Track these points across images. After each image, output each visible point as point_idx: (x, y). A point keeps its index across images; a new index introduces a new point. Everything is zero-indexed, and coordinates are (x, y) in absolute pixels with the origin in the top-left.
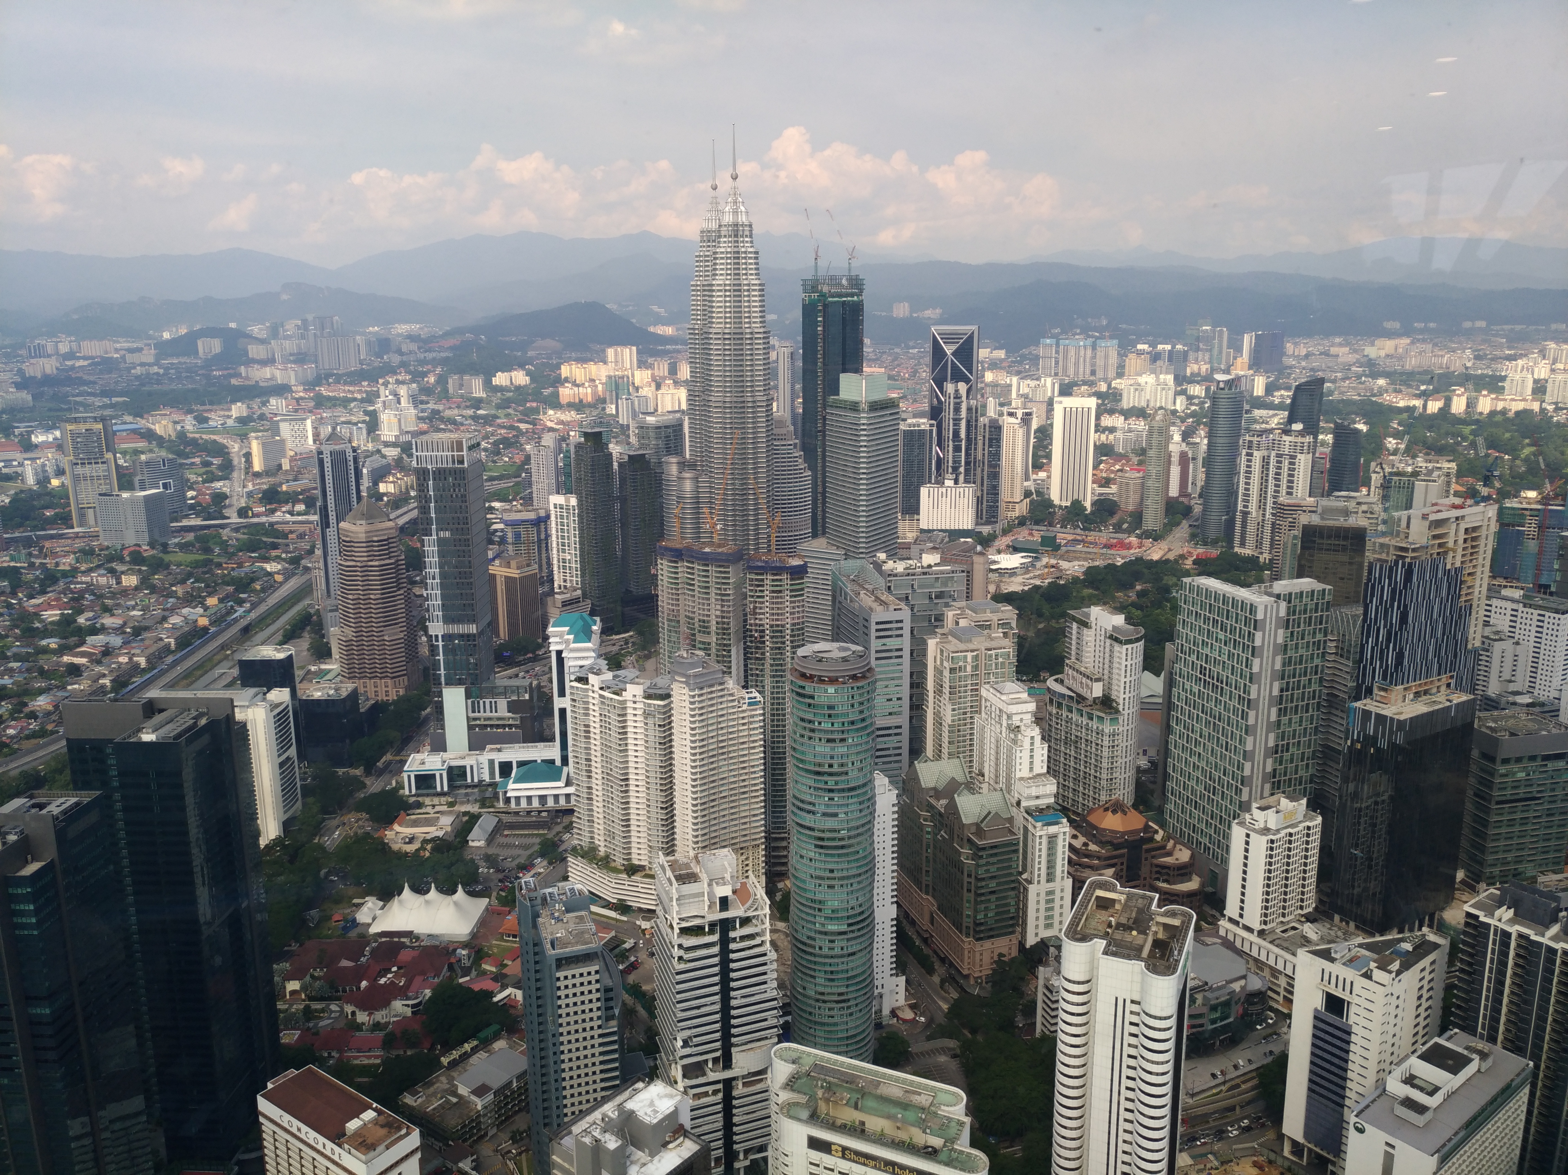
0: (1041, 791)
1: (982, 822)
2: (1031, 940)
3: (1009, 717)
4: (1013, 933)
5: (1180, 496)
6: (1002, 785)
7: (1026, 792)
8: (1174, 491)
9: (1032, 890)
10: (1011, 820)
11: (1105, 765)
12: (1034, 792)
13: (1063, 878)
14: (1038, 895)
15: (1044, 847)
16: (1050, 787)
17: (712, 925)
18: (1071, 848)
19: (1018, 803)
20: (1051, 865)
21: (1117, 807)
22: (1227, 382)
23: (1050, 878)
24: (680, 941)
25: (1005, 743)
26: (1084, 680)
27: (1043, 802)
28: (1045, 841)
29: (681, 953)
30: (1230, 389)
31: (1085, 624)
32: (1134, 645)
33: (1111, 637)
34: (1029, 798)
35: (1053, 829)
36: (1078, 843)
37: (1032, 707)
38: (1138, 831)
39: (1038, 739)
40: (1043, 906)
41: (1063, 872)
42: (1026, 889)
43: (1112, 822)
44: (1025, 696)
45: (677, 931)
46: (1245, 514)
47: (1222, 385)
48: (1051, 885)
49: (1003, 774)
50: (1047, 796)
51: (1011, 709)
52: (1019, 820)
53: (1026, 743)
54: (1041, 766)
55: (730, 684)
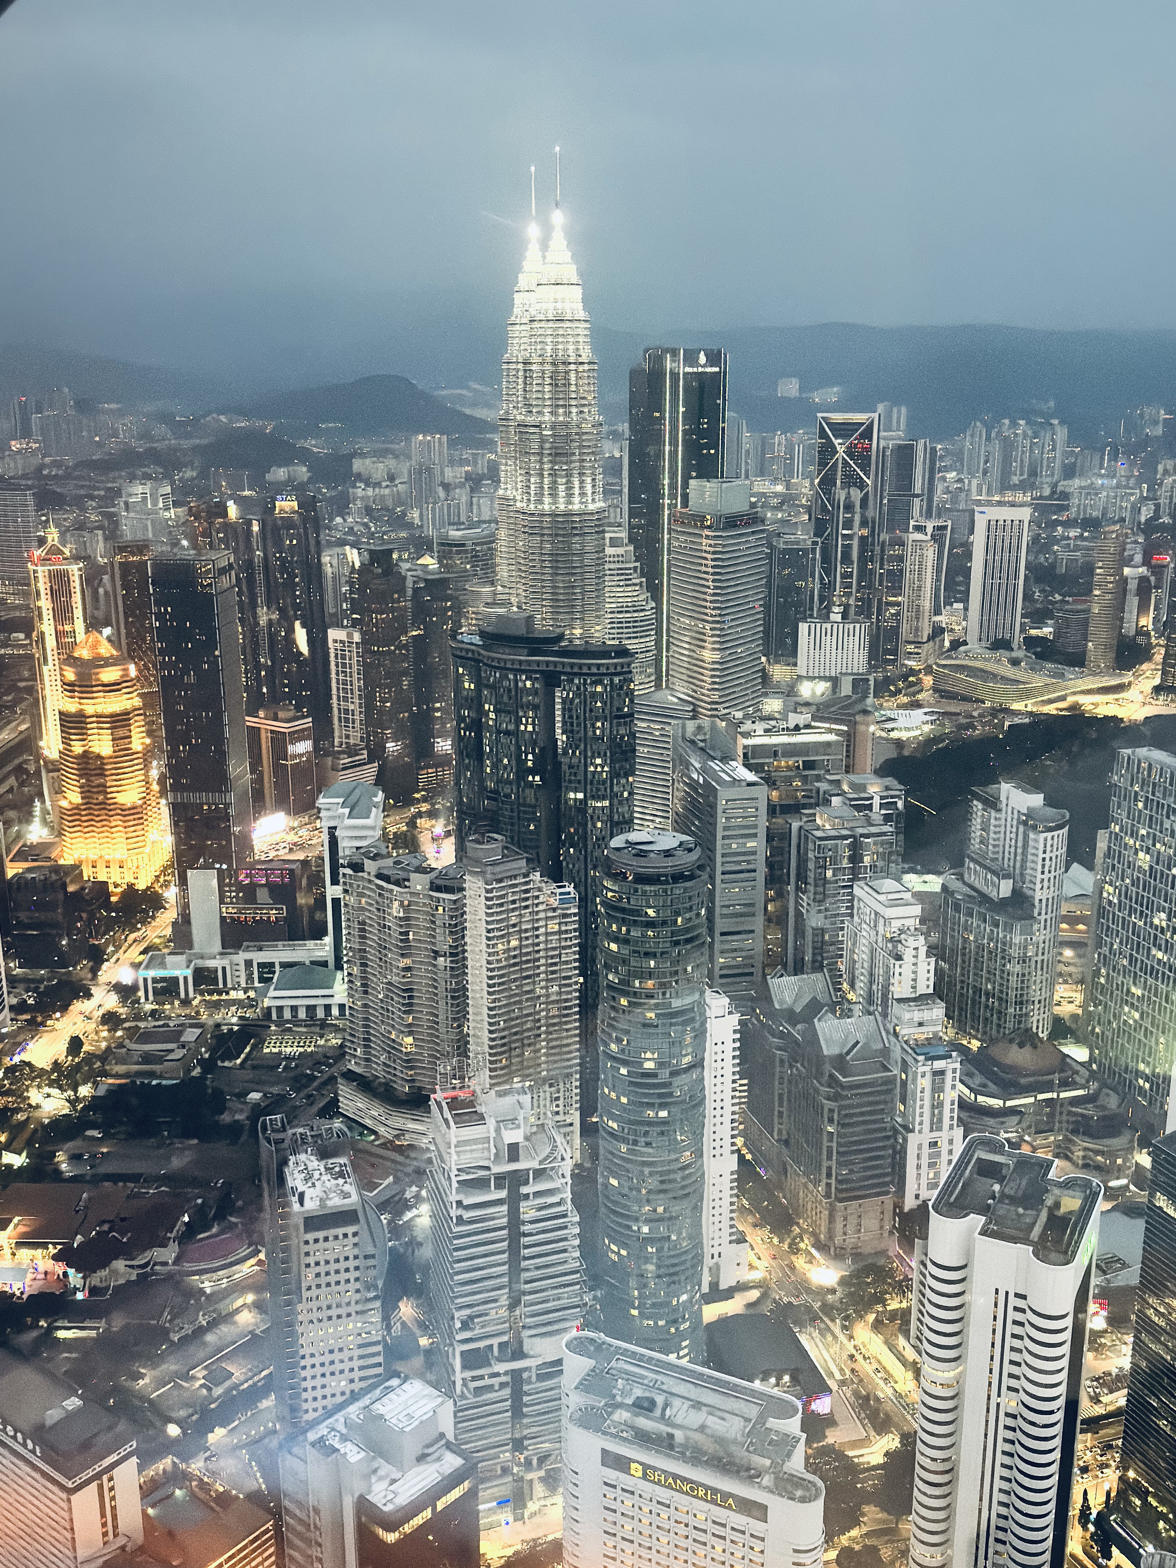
0: (927, 1016)
1: (848, 1053)
2: (910, 1203)
3: (888, 922)
4: (887, 1193)
7: (907, 1018)
9: (913, 1141)
10: (886, 1052)
12: (917, 1017)
13: (951, 1127)
14: (920, 1147)
15: (928, 1086)
16: (939, 1011)
17: (500, 1179)
19: (896, 1031)
21: (1025, 1039)
23: (936, 1125)
24: (458, 1198)
25: (882, 957)
26: (989, 876)
27: (927, 1031)
28: (928, 1079)
29: (460, 1212)
31: (992, 803)
32: (1055, 833)
33: (1025, 823)
34: (910, 1024)
35: (939, 1065)
37: (917, 911)
39: (923, 950)
40: (925, 1161)
41: (952, 1118)
42: (904, 1141)
44: (908, 896)
45: (455, 1185)
48: (936, 1134)
49: (878, 993)
50: (933, 1023)
51: (889, 913)
52: (897, 1053)
53: (908, 955)
54: (926, 985)
55: (536, 876)
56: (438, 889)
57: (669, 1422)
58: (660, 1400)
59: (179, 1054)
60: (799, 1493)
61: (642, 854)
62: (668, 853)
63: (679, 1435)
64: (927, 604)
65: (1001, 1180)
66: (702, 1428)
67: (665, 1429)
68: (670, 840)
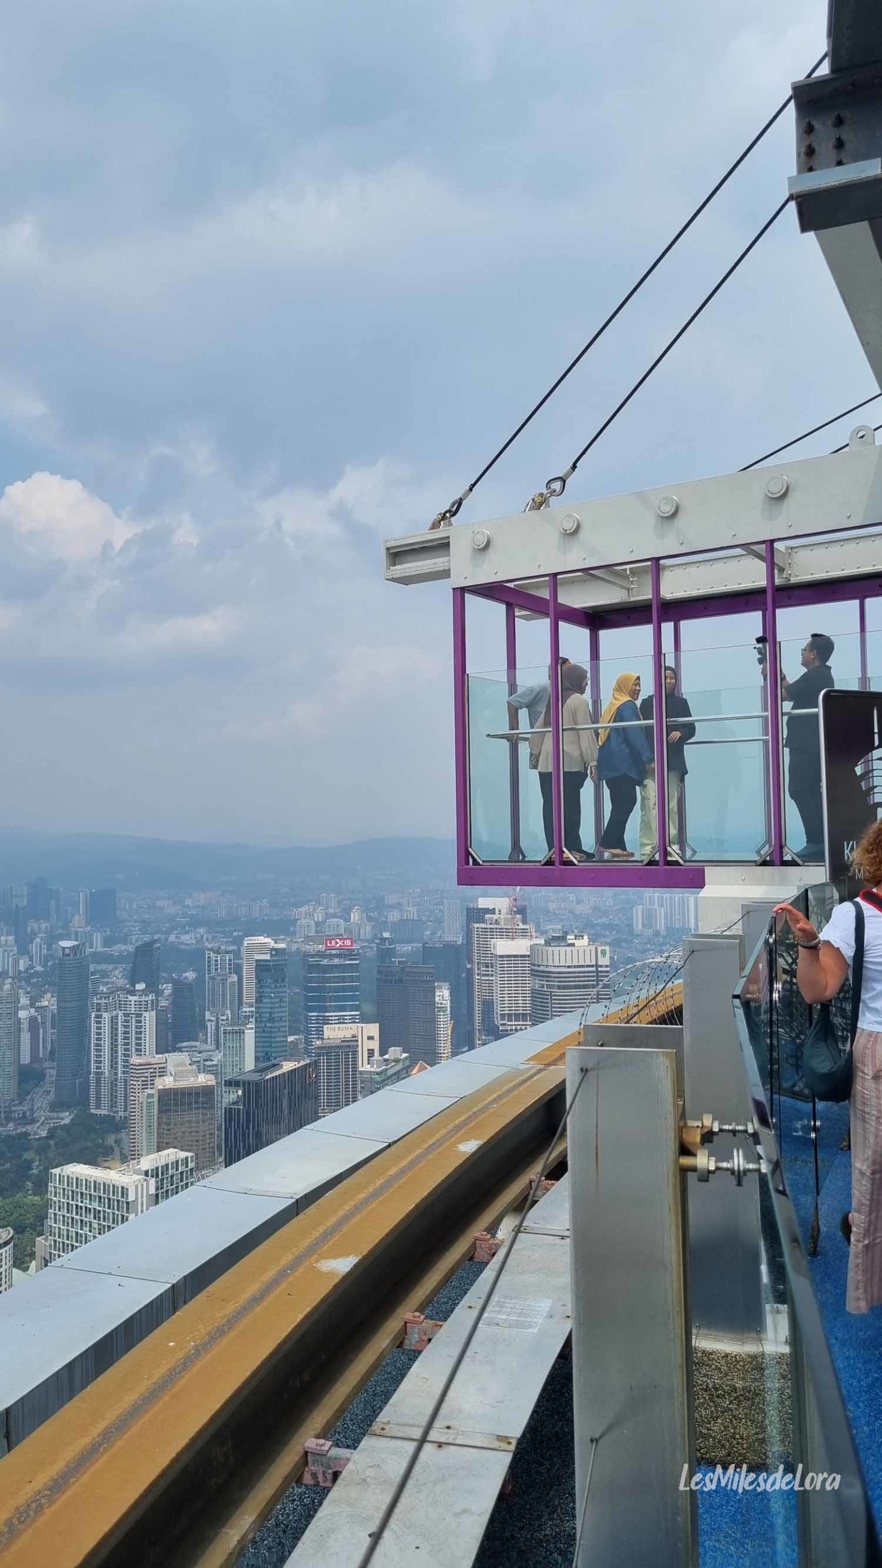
5: (31, 1062)
8: (25, 1059)
22: (72, 948)
30: (75, 954)
46: (99, 1074)
47: (67, 951)
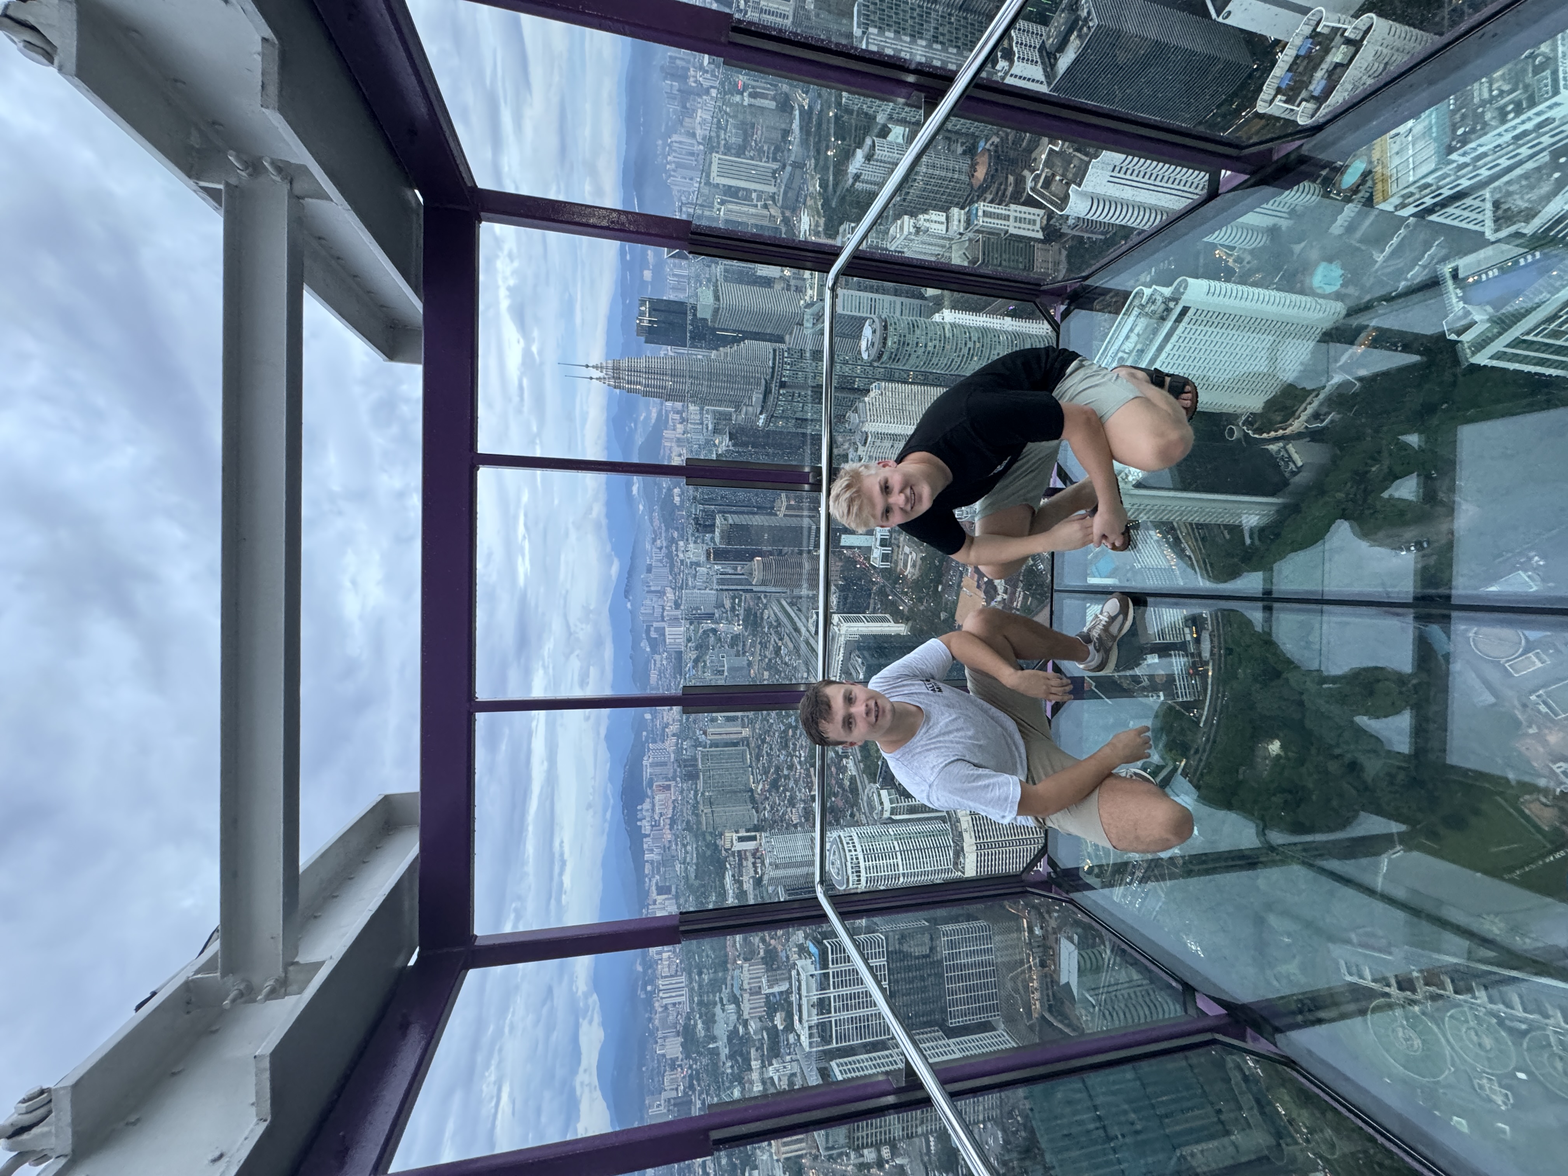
0: (956, 217)
1: (968, 256)
2: (1040, 235)
3: (910, 233)
4: (1034, 246)
6: (947, 243)
7: (955, 228)
9: (1012, 231)
10: (970, 240)
11: (943, 174)
12: (956, 223)
13: (1008, 210)
14: (1015, 227)
15: (989, 220)
16: (955, 211)
18: (991, 202)
19: (961, 234)
20: (999, 216)
21: (973, 167)
23: (1007, 218)
25: (925, 238)
27: (963, 218)
28: (986, 219)
31: (857, 177)
33: (869, 160)
34: (958, 226)
35: (980, 213)
36: (990, 197)
37: (906, 217)
38: (990, 155)
39: (927, 217)
40: (1023, 225)
41: (1004, 209)
42: (1011, 235)
43: (981, 173)
44: (899, 222)
48: (1012, 219)
49: (942, 242)
50: (960, 215)
51: (906, 232)
52: (971, 235)
53: (927, 224)
54: (942, 216)
55: (866, 399)
56: (865, 443)
57: (1131, 351)
58: (1120, 354)
59: (914, 554)
60: (1182, 290)
61: (873, 344)
62: (874, 332)
63: (1139, 347)
64: (752, 210)
65: (1054, 175)
66: (1138, 335)
67: (1134, 353)
68: (867, 331)
